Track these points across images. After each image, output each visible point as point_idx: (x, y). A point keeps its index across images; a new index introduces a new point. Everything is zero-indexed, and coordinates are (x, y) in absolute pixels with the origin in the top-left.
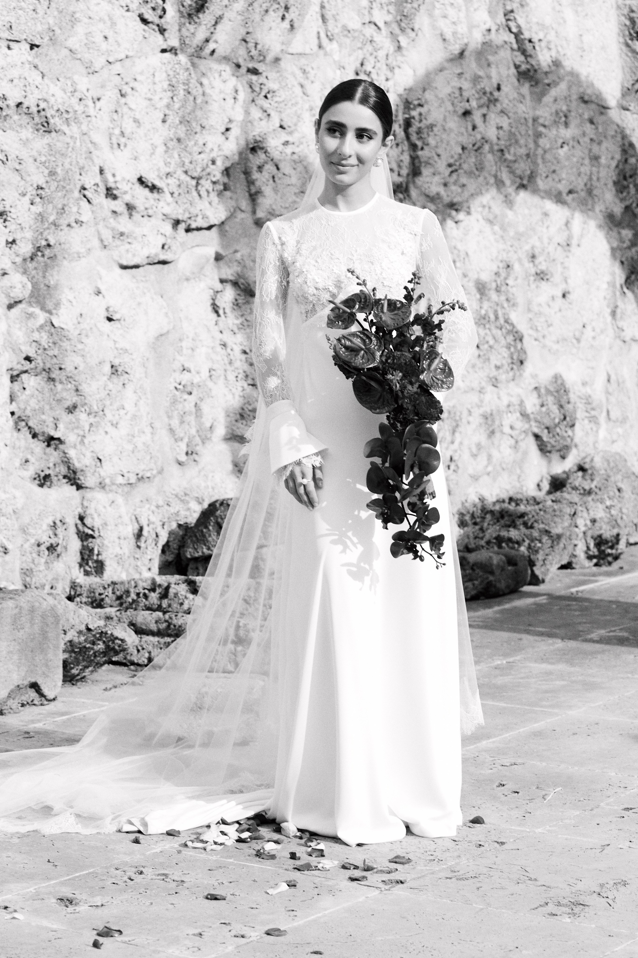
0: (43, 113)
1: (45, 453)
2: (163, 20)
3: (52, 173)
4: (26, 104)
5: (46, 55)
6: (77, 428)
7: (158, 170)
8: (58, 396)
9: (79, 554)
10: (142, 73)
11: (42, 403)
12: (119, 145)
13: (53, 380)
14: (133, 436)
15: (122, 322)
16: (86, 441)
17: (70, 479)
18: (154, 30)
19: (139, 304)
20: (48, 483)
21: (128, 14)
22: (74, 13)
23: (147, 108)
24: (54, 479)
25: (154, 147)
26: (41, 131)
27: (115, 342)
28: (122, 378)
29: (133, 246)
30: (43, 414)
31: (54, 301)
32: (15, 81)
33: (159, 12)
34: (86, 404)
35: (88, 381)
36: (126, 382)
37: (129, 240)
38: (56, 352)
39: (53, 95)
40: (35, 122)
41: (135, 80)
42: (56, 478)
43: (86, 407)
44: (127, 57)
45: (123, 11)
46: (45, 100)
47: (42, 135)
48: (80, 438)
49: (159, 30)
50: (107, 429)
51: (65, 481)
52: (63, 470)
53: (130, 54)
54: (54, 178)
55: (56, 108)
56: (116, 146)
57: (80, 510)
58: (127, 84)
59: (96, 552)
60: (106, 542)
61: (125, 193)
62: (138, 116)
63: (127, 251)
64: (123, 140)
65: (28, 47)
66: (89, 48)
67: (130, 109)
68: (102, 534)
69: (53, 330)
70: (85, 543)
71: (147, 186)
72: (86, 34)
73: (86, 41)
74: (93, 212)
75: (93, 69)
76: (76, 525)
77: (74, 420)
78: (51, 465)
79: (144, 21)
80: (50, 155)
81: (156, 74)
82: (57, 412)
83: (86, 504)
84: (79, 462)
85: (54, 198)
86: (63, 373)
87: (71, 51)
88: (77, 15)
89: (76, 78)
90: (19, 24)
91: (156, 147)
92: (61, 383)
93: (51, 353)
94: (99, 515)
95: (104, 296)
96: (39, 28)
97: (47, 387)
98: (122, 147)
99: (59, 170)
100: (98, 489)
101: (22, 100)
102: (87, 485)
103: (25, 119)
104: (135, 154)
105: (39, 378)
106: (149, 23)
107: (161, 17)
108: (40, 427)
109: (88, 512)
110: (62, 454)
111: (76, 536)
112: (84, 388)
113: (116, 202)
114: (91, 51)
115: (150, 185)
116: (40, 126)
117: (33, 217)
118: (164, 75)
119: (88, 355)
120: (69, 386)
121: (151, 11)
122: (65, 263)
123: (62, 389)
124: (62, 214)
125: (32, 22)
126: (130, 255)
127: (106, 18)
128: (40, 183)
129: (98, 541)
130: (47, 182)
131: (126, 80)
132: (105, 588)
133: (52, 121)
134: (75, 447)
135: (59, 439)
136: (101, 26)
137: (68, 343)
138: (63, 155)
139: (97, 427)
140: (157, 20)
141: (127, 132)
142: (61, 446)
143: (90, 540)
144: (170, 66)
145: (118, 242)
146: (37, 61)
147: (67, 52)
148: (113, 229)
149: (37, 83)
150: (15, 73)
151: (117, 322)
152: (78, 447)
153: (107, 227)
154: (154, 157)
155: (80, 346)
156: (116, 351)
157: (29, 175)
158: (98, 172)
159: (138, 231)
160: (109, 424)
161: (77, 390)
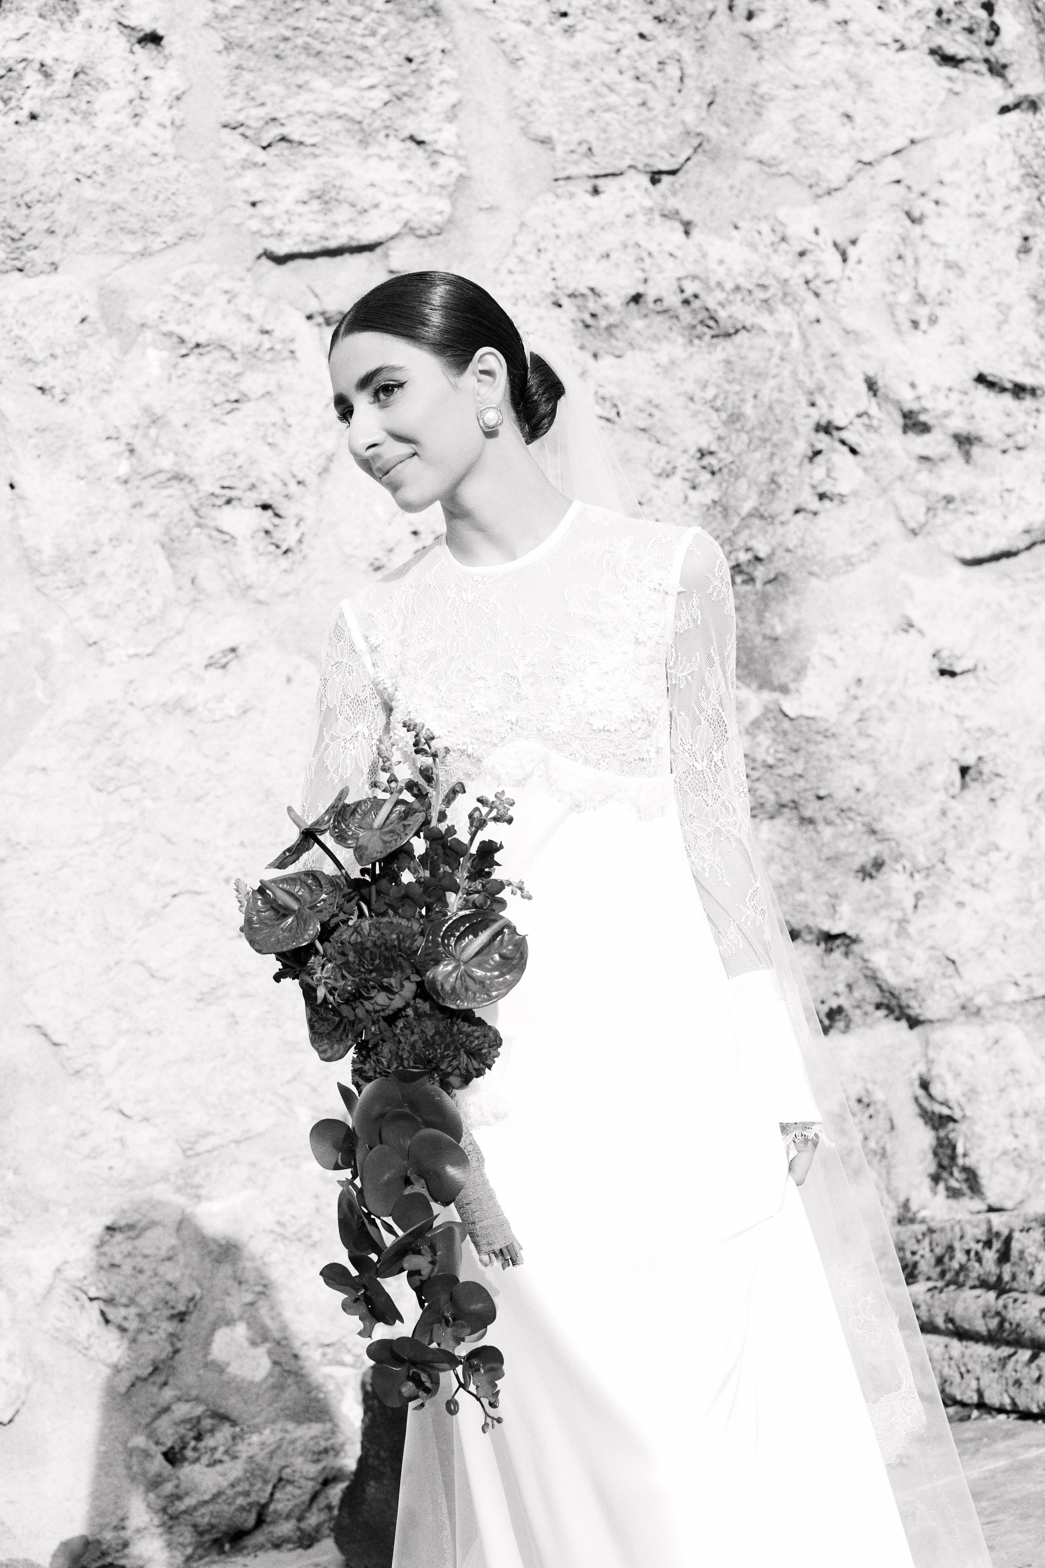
0: (696, 304)
1: (823, 966)
2: (995, 49)
3: (735, 418)
4: (651, 293)
5: (698, 185)
6: (887, 905)
7: (1024, 351)
8: (826, 852)
9: (930, 1156)
10: (955, 166)
11: (794, 870)
12: (915, 324)
13: (811, 821)
14: (1030, 901)
15: (980, 673)
16: (912, 929)
17: (890, 1009)
18: (976, 72)
19: (1022, 629)
20: (841, 1024)
21: (903, 55)
22: (756, 85)
23: (975, 233)
24: (856, 1015)
25: (1004, 309)
26: (707, 338)
27: (961, 719)
28: (989, 788)
29: (980, 518)
30: (801, 890)
31: (794, 664)
32: (614, 256)
33: (984, 33)
34: (901, 855)
35: (898, 809)
36: (996, 795)
37: (970, 508)
38: (799, 768)
39: (721, 262)
40: (684, 323)
41: (941, 183)
42: (858, 1012)
43: (905, 862)
44: (913, 142)
45: (890, 54)
46: (694, 278)
47: (710, 345)
48: (895, 926)
49: (991, 70)
50: (960, 897)
51: (882, 1013)
52: (873, 995)
53: (917, 135)
54: (738, 426)
55: (729, 286)
56: (907, 326)
57: (921, 1068)
58: (923, 194)
59: (960, 1150)
60: (978, 1128)
61: (947, 414)
62: (953, 255)
63: (970, 529)
64: (922, 313)
65: (645, 180)
66: (805, 148)
67: (933, 244)
68: (968, 1113)
69: (786, 725)
70: (942, 1133)
71: (1003, 390)
72: (795, 121)
73: (796, 135)
74: (866, 470)
75: (824, 186)
76: (916, 1099)
77: (877, 891)
78: (841, 988)
79: (949, 60)
80: (729, 382)
81: (989, 162)
82: (836, 883)
83: (931, 1054)
84: (898, 973)
85: (747, 467)
86: (827, 804)
87: (761, 162)
88: (763, 89)
89: (782, 213)
90: (607, 140)
91: (1009, 308)
92: (829, 823)
93: (788, 771)
94: (958, 1075)
95: (920, 632)
96: (661, 136)
97: (802, 836)
98: (923, 325)
99: (748, 409)
100: (962, 1019)
101: (641, 289)
102: (927, 1015)
103: (660, 324)
104: (958, 332)
105: (779, 822)
106: (962, 61)
107: (990, 43)
108: (799, 916)
109: (934, 1072)
110: (860, 964)
111: (920, 1122)
112: (889, 824)
113: (926, 437)
114: (813, 151)
115: (1009, 385)
116: (701, 329)
117: (695, 513)
118: (1010, 159)
119: (885, 759)
120: (850, 827)
121: (962, 38)
122: (814, 582)
123: (835, 837)
124: (773, 492)
125: (643, 128)
126: (977, 538)
127: (842, 77)
128: (704, 445)
129: (962, 1127)
130: (720, 438)
131: (917, 188)
132: (918, 1241)
133: (722, 314)
134: (886, 943)
135: (843, 935)
136: (831, 95)
137: (832, 742)
138: (759, 375)
139: (934, 896)
140: (979, 52)
141: (931, 294)
142: (855, 948)
143: (951, 1125)
144: (1024, 136)
145: (947, 517)
146: (673, 203)
147: (753, 167)
148: (926, 494)
149: (669, 248)
150: (611, 240)
151: (969, 676)
152: (894, 943)
153: (914, 492)
154: (1006, 328)
155: (862, 744)
156: (965, 736)
157: (674, 434)
158: (864, 387)
159: (987, 485)
160: (965, 887)
161: (874, 832)
